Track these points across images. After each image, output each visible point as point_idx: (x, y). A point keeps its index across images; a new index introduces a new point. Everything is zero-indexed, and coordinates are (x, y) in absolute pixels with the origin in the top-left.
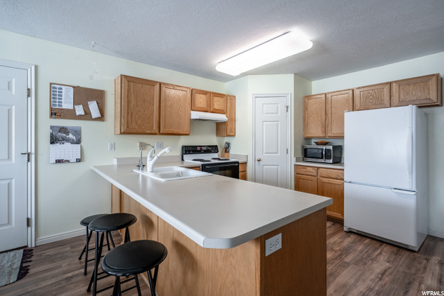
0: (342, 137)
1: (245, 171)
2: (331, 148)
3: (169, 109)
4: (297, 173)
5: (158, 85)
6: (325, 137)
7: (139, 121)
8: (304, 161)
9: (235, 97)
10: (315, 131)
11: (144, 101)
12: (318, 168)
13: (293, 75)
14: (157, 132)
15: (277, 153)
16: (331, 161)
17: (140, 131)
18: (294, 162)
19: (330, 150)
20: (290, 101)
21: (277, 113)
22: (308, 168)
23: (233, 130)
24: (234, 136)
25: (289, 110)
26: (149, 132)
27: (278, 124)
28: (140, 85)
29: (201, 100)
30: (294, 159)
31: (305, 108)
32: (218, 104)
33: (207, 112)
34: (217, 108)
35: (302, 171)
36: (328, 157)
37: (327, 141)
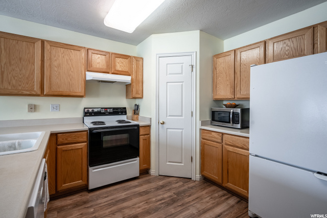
0: (248, 99)
1: (149, 134)
2: (239, 111)
3: (56, 69)
4: (203, 138)
5: (40, 43)
6: (233, 99)
7: (14, 82)
8: (211, 124)
9: (143, 59)
10: (224, 92)
11: (20, 59)
12: (223, 134)
13: (198, 32)
14: (39, 92)
15: (181, 116)
16: (239, 126)
17: (16, 92)
18: (199, 126)
19: (238, 114)
20: (195, 60)
21: (182, 73)
22: (213, 133)
23: (140, 92)
24: (142, 98)
25: (194, 69)
26: (28, 93)
27: (182, 85)
28: (14, 42)
29: (98, 60)
30: (199, 123)
31: (214, 68)
32: (120, 64)
33: (108, 73)
34: (120, 69)
35: (207, 136)
36: (235, 121)
37: (237, 103)
